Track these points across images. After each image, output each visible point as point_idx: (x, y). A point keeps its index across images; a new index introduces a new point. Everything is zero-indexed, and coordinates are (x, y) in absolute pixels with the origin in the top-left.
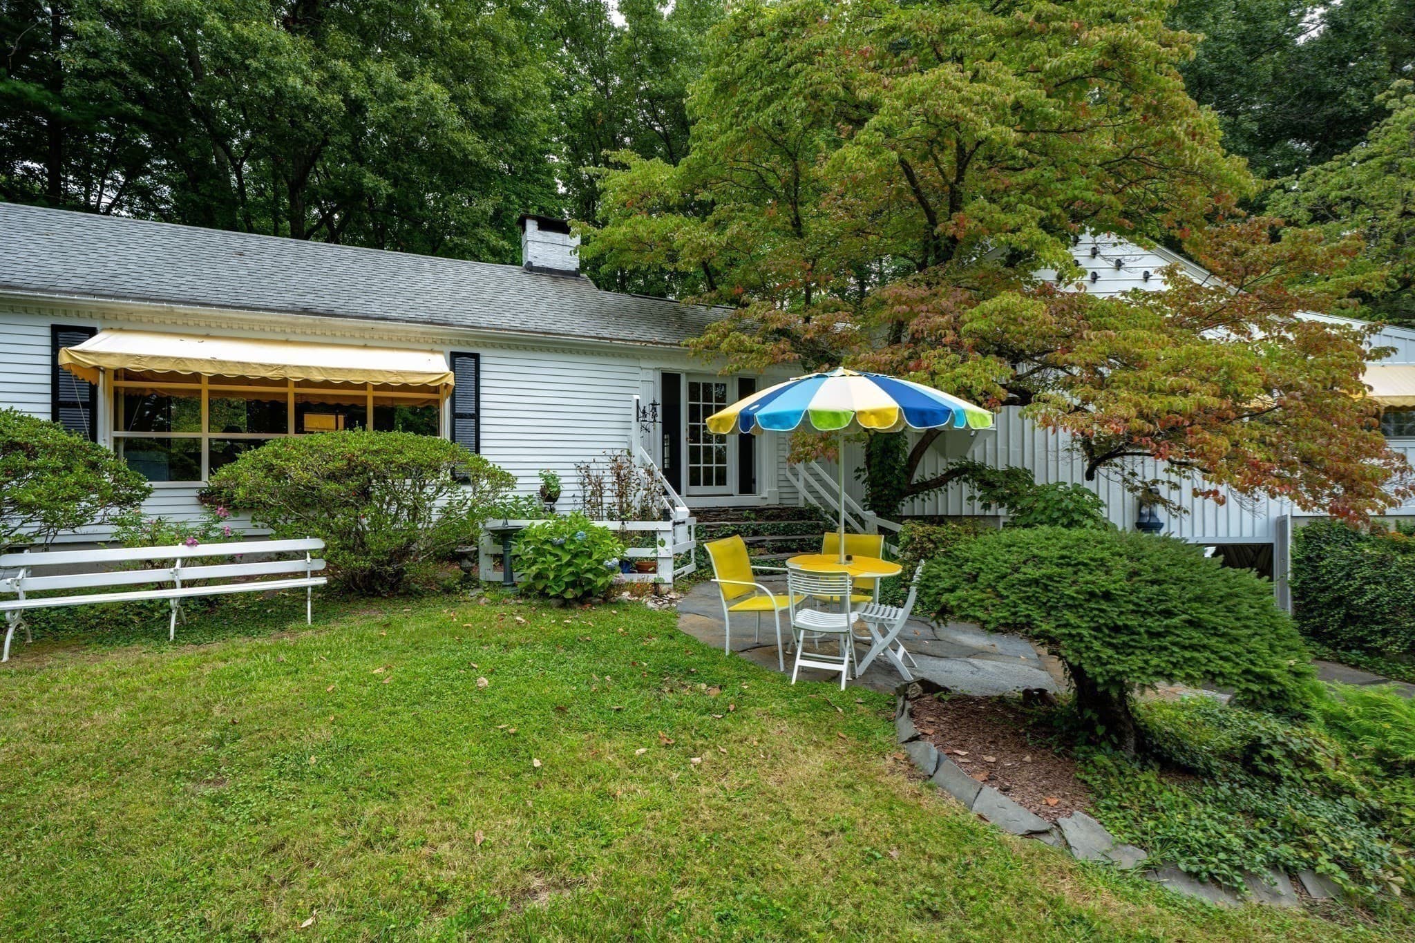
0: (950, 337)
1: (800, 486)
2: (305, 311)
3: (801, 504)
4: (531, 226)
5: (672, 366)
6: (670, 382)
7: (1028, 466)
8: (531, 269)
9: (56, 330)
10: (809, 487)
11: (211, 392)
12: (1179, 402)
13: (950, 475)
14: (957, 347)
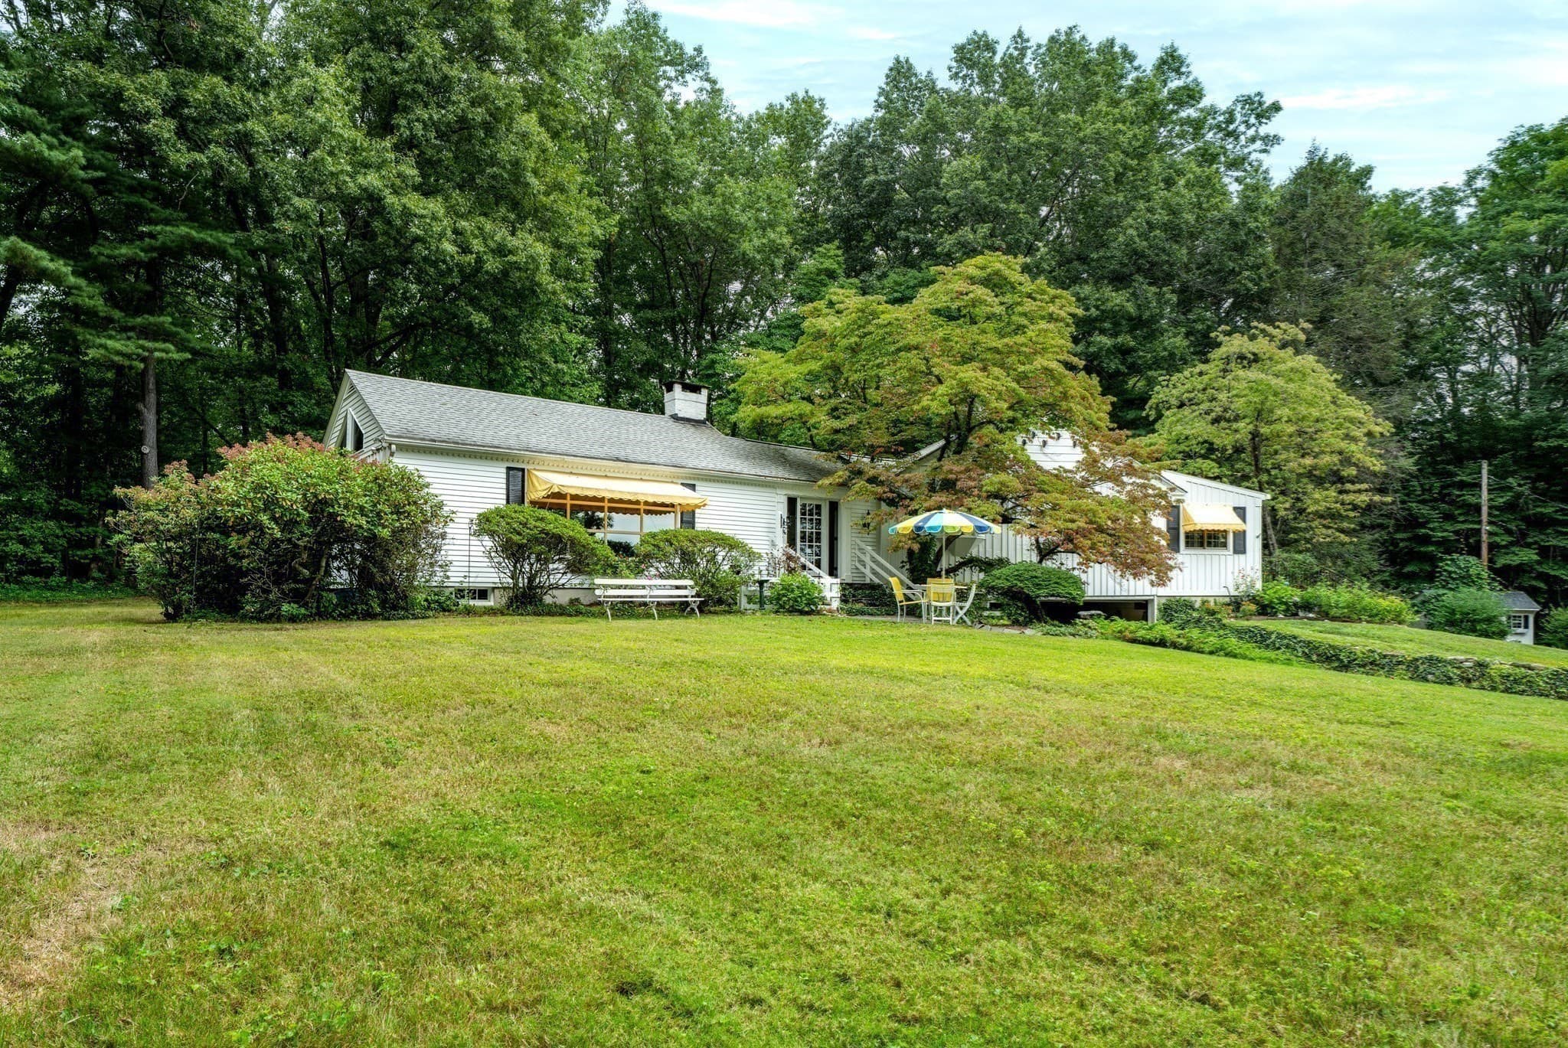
0: (976, 492)
1: (867, 571)
2: (618, 460)
3: (868, 581)
4: (677, 388)
5: (793, 493)
6: (792, 502)
7: (1004, 556)
8: (676, 418)
9: (509, 469)
10: (875, 573)
11: (572, 506)
12: (1070, 525)
13: (961, 565)
14: (979, 497)
